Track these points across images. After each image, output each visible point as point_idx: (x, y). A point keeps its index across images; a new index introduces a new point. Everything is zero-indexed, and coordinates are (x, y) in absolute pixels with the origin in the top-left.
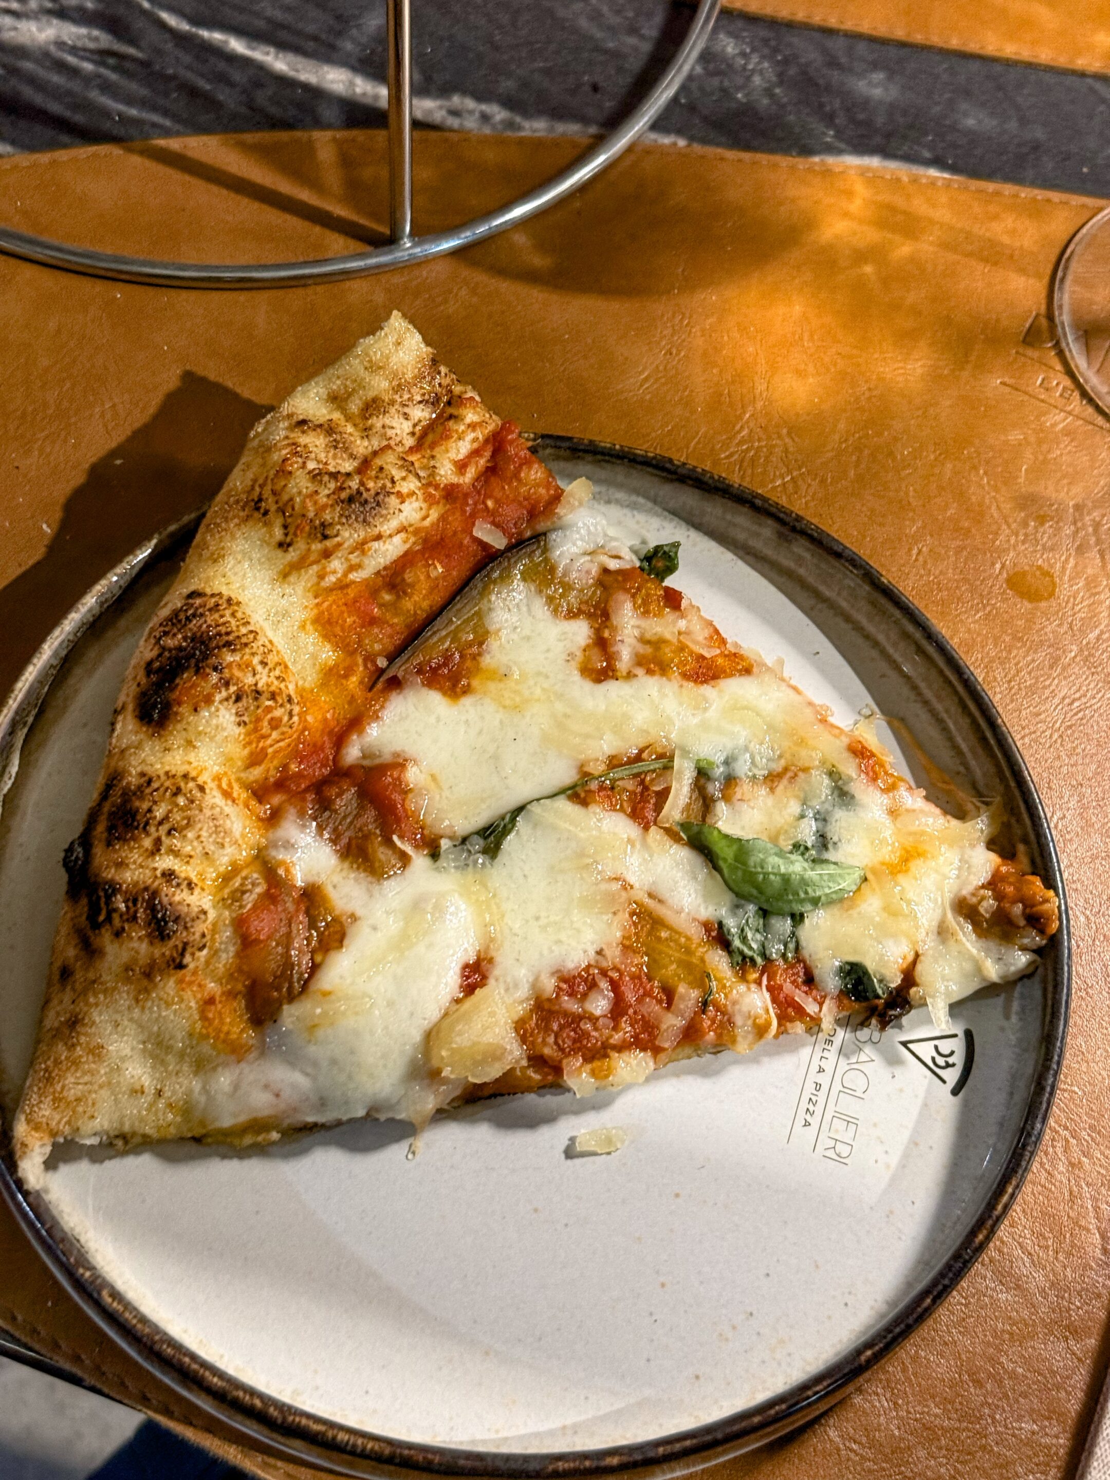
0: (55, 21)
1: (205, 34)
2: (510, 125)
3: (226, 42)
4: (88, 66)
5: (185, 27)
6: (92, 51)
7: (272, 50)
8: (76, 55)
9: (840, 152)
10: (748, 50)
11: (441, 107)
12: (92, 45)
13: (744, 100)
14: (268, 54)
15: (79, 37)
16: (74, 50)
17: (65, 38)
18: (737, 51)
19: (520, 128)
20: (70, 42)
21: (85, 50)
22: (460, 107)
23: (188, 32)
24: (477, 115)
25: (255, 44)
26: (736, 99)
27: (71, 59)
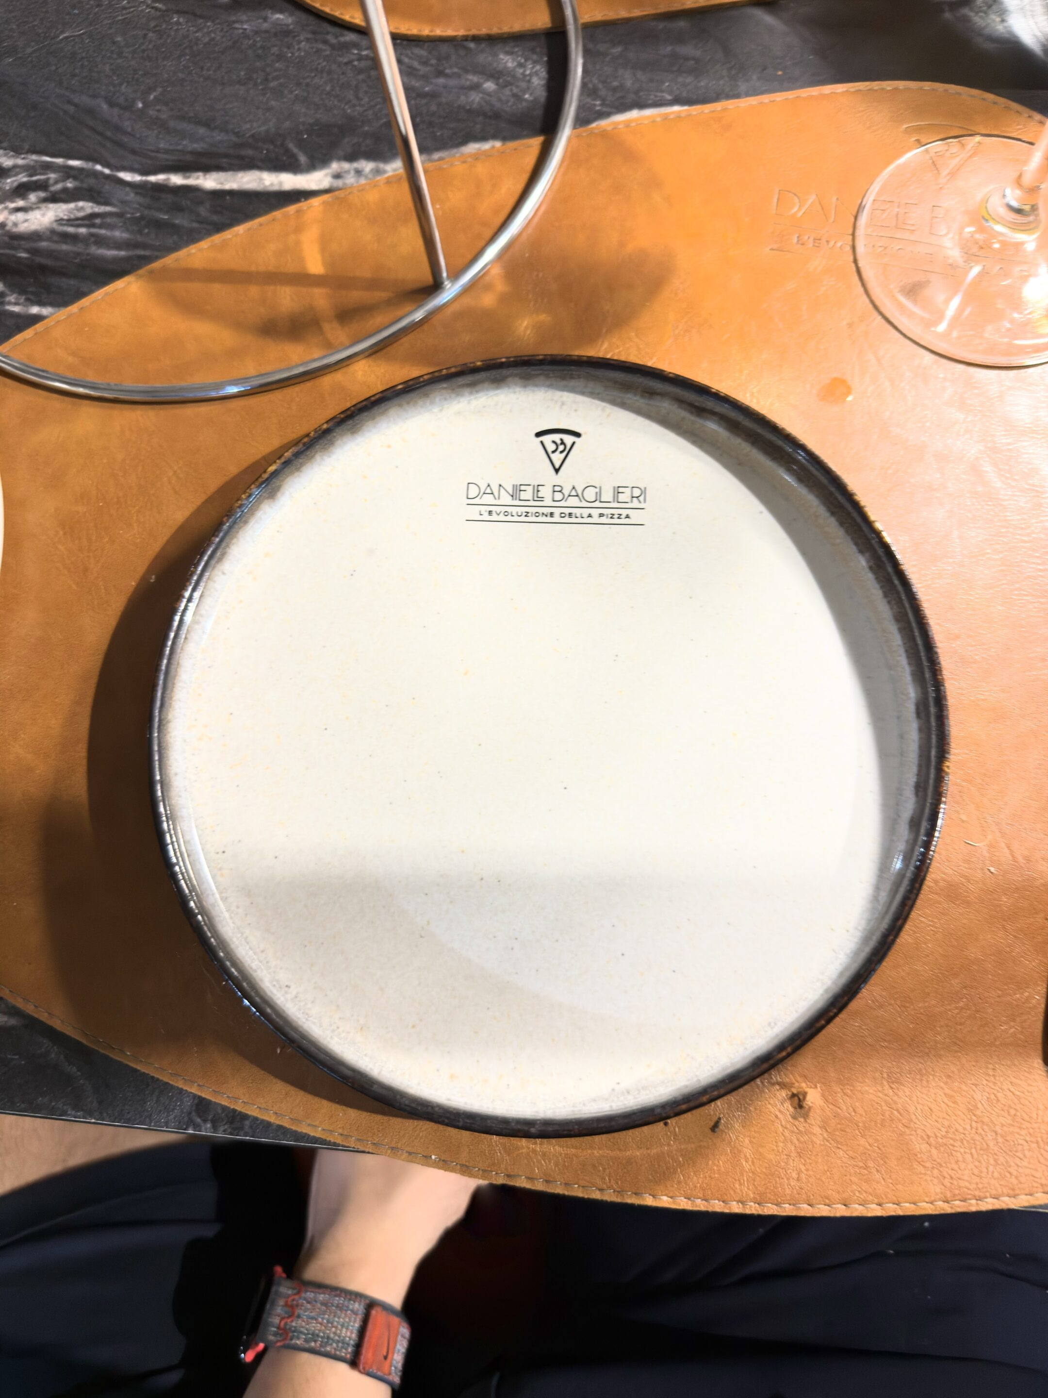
0: (51, 205)
1: (152, 178)
2: (377, 172)
3: (168, 179)
4: (83, 230)
5: (137, 178)
6: (83, 218)
7: (200, 174)
8: (72, 226)
9: (608, 115)
10: (523, 61)
11: (326, 175)
12: (81, 214)
13: (531, 98)
14: (198, 178)
15: (70, 211)
16: (70, 222)
17: (61, 215)
18: (515, 64)
19: (385, 172)
20: (65, 217)
21: (77, 219)
22: (339, 171)
23: (141, 181)
24: (352, 173)
25: (188, 174)
26: (526, 100)
27: (71, 230)
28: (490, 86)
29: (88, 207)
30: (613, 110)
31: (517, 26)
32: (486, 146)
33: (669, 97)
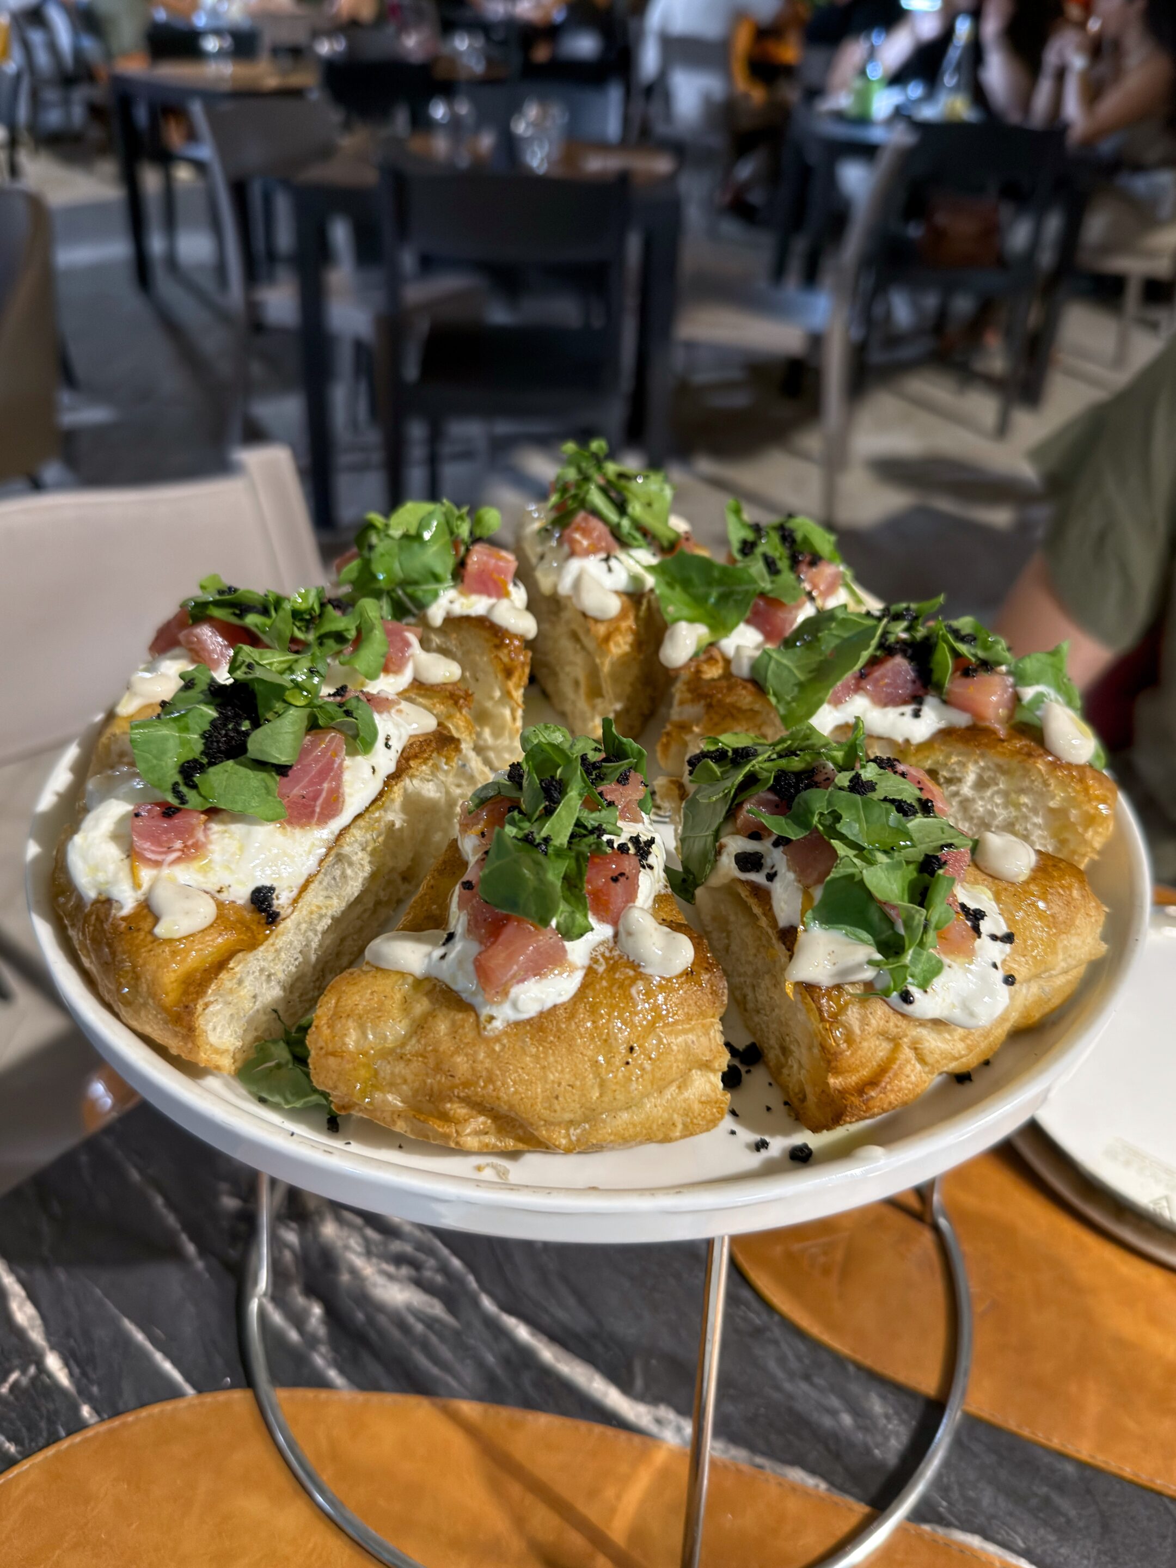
0: (413, 1287)
3: (517, 1326)
4: (420, 1328)
5: (493, 1309)
6: (427, 1316)
9: (948, 1525)
10: (891, 1413)
11: (650, 1414)
12: (429, 1312)
13: (881, 1458)
14: (542, 1344)
15: (423, 1302)
16: (416, 1314)
18: (882, 1412)
20: (416, 1307)
21: (423, 1314)
22: (663, 1417)
23: (494, 1313)
26: (874, 1456)
27: (412, 1321)
28: (847, 1420)
29: (437, 1309)
30: (956, 1523)
31: (902, 1376)
32: (811, 1481)
33: (1021, 1545)
